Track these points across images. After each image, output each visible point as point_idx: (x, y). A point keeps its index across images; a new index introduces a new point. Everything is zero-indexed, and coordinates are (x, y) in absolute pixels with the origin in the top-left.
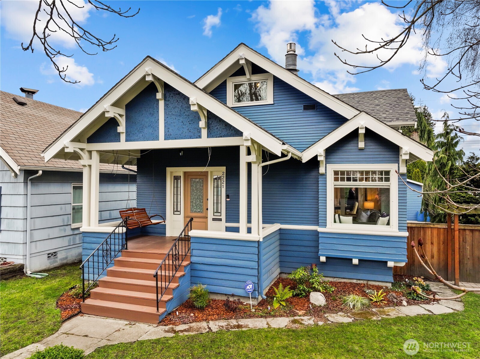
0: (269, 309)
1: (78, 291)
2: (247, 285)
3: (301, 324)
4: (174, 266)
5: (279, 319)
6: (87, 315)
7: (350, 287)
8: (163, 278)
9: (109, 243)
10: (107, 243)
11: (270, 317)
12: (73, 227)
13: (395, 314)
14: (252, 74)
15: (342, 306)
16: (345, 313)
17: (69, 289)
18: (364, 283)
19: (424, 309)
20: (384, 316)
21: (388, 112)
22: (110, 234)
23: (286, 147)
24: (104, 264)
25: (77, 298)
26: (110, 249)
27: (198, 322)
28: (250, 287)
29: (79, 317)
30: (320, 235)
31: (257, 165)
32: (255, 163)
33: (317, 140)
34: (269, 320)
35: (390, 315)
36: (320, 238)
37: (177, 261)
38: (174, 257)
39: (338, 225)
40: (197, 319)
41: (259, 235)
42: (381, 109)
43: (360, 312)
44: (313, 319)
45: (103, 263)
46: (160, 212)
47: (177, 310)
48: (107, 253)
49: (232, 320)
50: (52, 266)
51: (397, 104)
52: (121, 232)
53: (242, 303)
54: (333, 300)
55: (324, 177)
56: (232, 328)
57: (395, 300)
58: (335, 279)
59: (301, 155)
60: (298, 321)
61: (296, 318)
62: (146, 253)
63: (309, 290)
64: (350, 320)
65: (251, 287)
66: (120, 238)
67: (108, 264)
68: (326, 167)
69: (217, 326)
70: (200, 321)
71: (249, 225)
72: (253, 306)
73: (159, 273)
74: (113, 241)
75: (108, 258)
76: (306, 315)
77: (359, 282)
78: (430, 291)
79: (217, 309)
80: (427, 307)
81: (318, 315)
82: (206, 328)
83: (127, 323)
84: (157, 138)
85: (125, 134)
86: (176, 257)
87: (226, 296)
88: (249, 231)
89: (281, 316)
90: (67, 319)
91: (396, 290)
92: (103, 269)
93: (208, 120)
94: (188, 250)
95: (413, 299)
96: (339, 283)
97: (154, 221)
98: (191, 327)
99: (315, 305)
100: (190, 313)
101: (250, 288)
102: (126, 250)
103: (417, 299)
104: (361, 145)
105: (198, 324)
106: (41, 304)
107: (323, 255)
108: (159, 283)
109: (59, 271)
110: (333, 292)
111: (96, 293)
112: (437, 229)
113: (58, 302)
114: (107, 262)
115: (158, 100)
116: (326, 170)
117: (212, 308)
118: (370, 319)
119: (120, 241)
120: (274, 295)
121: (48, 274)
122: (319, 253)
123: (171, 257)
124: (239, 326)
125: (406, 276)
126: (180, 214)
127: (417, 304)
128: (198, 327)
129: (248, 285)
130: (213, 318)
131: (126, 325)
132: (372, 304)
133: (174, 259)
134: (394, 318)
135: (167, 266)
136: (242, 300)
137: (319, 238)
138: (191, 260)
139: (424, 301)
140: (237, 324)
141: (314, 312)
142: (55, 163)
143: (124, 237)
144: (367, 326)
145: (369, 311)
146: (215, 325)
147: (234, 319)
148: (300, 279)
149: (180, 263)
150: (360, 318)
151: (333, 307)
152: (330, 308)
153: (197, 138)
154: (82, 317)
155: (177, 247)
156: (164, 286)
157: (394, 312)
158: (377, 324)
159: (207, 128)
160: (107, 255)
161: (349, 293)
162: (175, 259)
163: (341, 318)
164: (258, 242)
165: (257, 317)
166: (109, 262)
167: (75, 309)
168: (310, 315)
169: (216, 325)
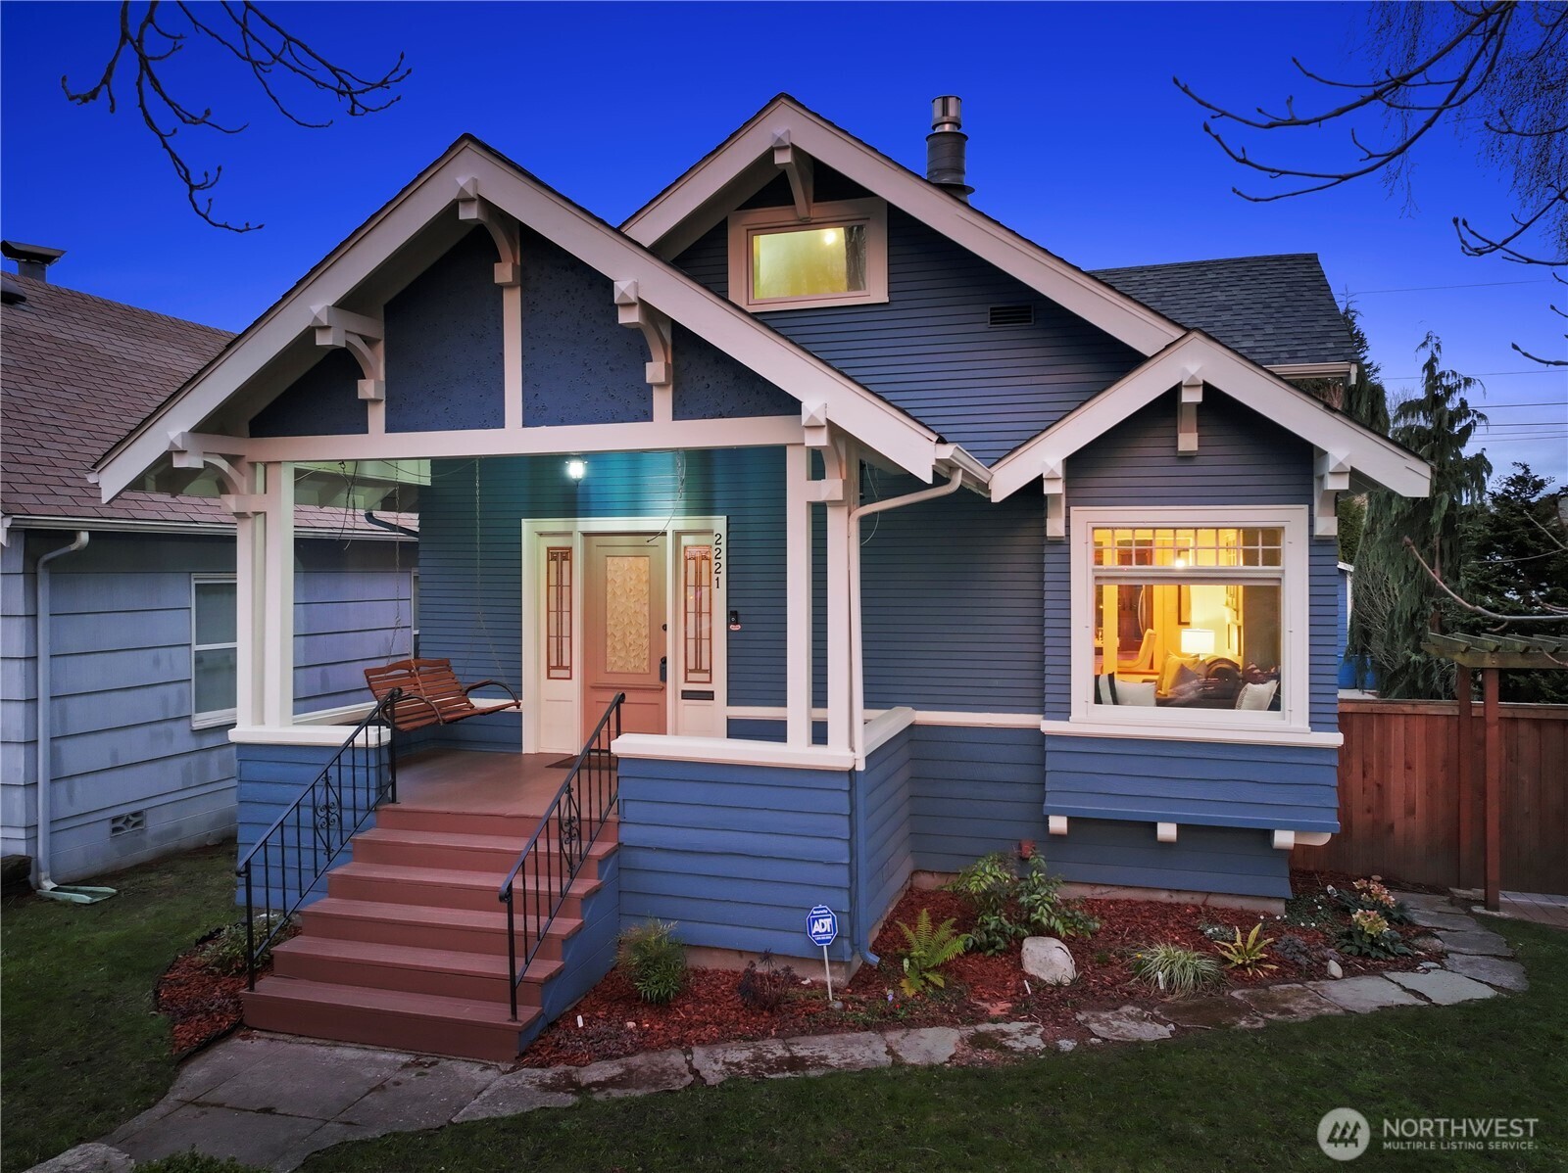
0: (890, 998)
1: (227, 948)
2: (814, 920)
3: (1003, 1048)
4: (564, 859)
5: (924, 1031)
6: (265, 1035)
7: (1151, 918)
8: (531, 900)
9: (334, 781)
10: (328, 783)
11: (895, 1028)
12: (196, 726)
13: (1307, 1008)
14: (815, 201)
15: (1132, 983)
16: (1144, 1009)
17: (194, 943)
18: (1193, 902)
19: (1400, 990)
20: (1274, 1016)
21: (1262, 332)
22: (338, 752)
23: (947, 452)
24: (318, 852)
25: (225, 974)
26: (340, 802)
27: (654, 1050)
28: (823, 926)
29: (237, 1041)
30: (1049, 746)
31: (845, 510)
32: (837, 504)
33: (1043, 425)
34: (893, 1036)
35: (1293, 1012)
36: (1048, 754)
37: (574, 843)
38: (566, 829)
39: (1108, 710)
40: (648, 1038)
41: (853, 750)
42: (1237, 323)
43: (1190, 1002)
44: (1040, 1031)
45: (315, 849)
46: (501, 672)
47: (575, 1008)
48: (328, 819)
49: (768, 1042)
50: (128, 861)
51: (1290, 303)
52: (373, 742)
53: (795, 981)
54: (1098, 962)
55: (1062, 549)
56: (770, 1070)
57: (1303, 960)
58: (1098, 890)
59: (988, 477)
60: (990, 1039)
61: (983, 1028)
62: (464, 814)
63: (1016, 932)
64: (1164, 1032)
65: (827, 927)
66: (373, 763)
67: (332, 855)
68: (1068, 518)
69: (720, 1064)
70: (660, 1048)
71: (819, 713)
72: (835, 990)
73: (517, 885)
74: (347, 773)
75: (332, 834)
76: (1014, 1016)
77: (1176, 898)
78: (1411, 924)
79: (714, 1002)
80: (1410, 979)
81: (1055, 1015)
82: (683, 1071)
83: (405, 1058)
84: (497, 421)
85: (383, 406)
86: (571, 829)
87: (741, 956)
88: (819, 734)
89: (933, 1022)
90: (197, 1050)
91: (1303, 924)
92: (316, 870)
93: (673, 360)
94: (611, 804)
95: (1360, 954)
96: (1111, 902)
97: (481, 703)
98: (630, 1071)
99: (1041, 980)
100: (624, 1018)
101: (824, 930)
102: (391, 806)
103: (1373, 955)
104: (1188, 441)
105: (656, 1057)
106: (101, 998)
107: (1058, 813)
108: (518, 918)
109: (153, 876)
110: (1094, 934)
111: (294, 958)
112: (1424, 717)
113: (160, 991)
114: (328, 848)
115: (500, 288)
116: (1068, 527)
117: (698, 1001)
118: (1227, 1027)
119: (372, 773)
120: (902, 950)
121: (114, 891)
122: (1047, 804)
123: (554, 826)
124: (795, 1063)
125: (1322, 873)
126: (570, 678)
127: (1375, 971)
128: (655, 1069)
129: (818, 919)
130: (703, 1037)
131: (406, 1066)
132: (1230, 975)
133: (565, 837)
134: (1305, 1022)
135: (543, 860)
136: (797, 972)
137: (1044, 753)
138: (621, 835)
139: (1396, 962)
140: (788, 1055)
141: (1039, 1005)
142: (134, 505)
143: (386, 759)
144: (1222, 1052)
145: (1222, 998)
146: (713, 1063)
147: (777, 1037)
148: (986, 894)
149: (583, 849)
150: (1195, 1022)
151: (1103, 988)
152: (1093, 992)
153: (636, 420)
154: (249, 1042)
155: (574, 794)
156: (532, 928)
157: (1305, 1001)
158: (1254, 1045)
159: (671, 386)
160: (329, 824)
161: (1148, 937)
162: (567, 835)
163: (1132, 1025)
164: (852, 772)
165: (853, 1029)
166: (335, 845)
167: (221, 1014)
168: (1030, 1016)
169: (716, 1062)
